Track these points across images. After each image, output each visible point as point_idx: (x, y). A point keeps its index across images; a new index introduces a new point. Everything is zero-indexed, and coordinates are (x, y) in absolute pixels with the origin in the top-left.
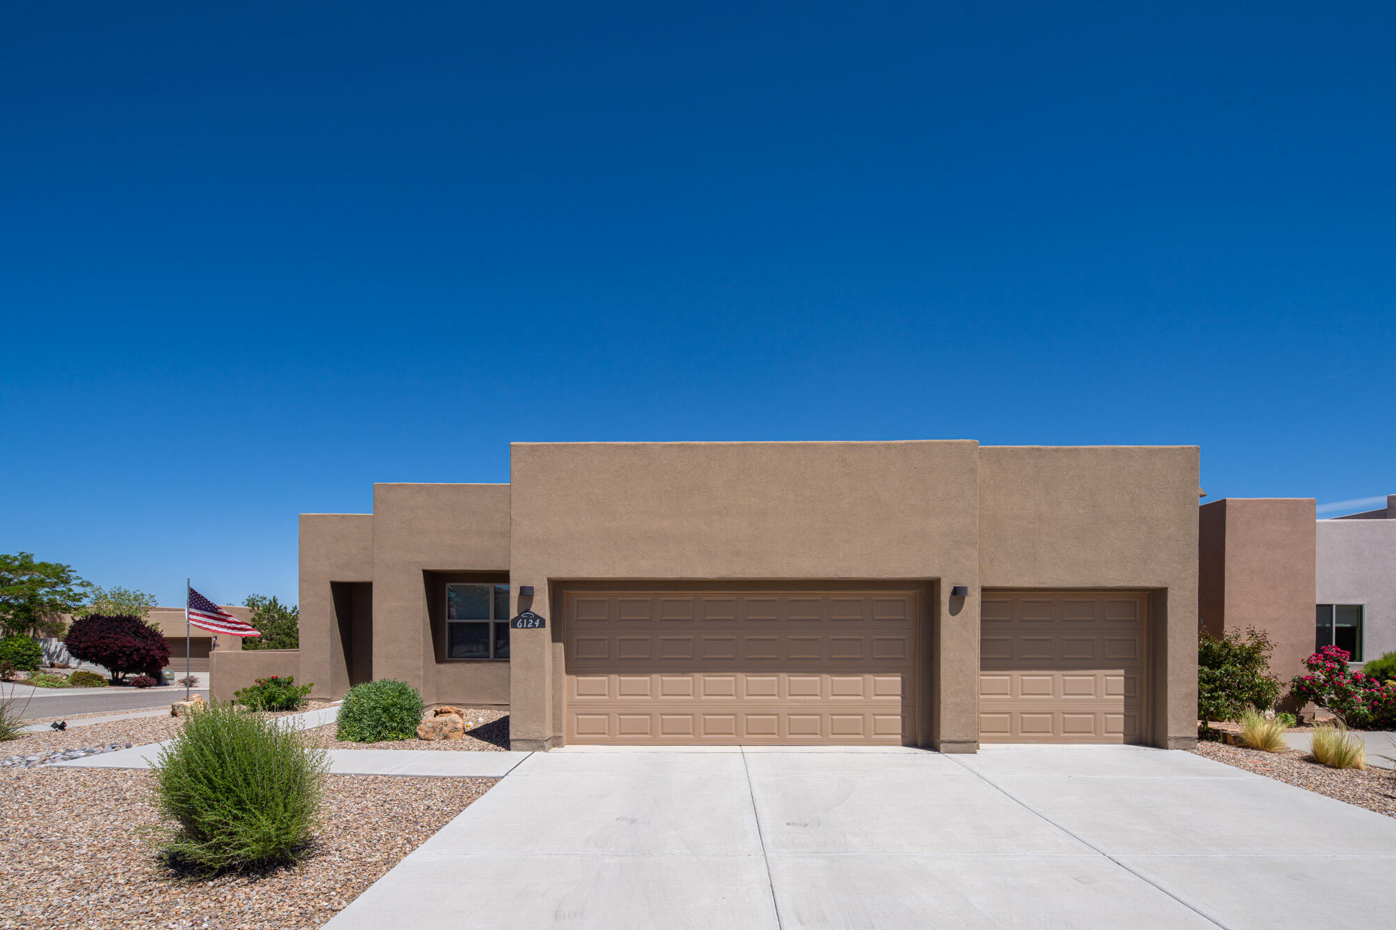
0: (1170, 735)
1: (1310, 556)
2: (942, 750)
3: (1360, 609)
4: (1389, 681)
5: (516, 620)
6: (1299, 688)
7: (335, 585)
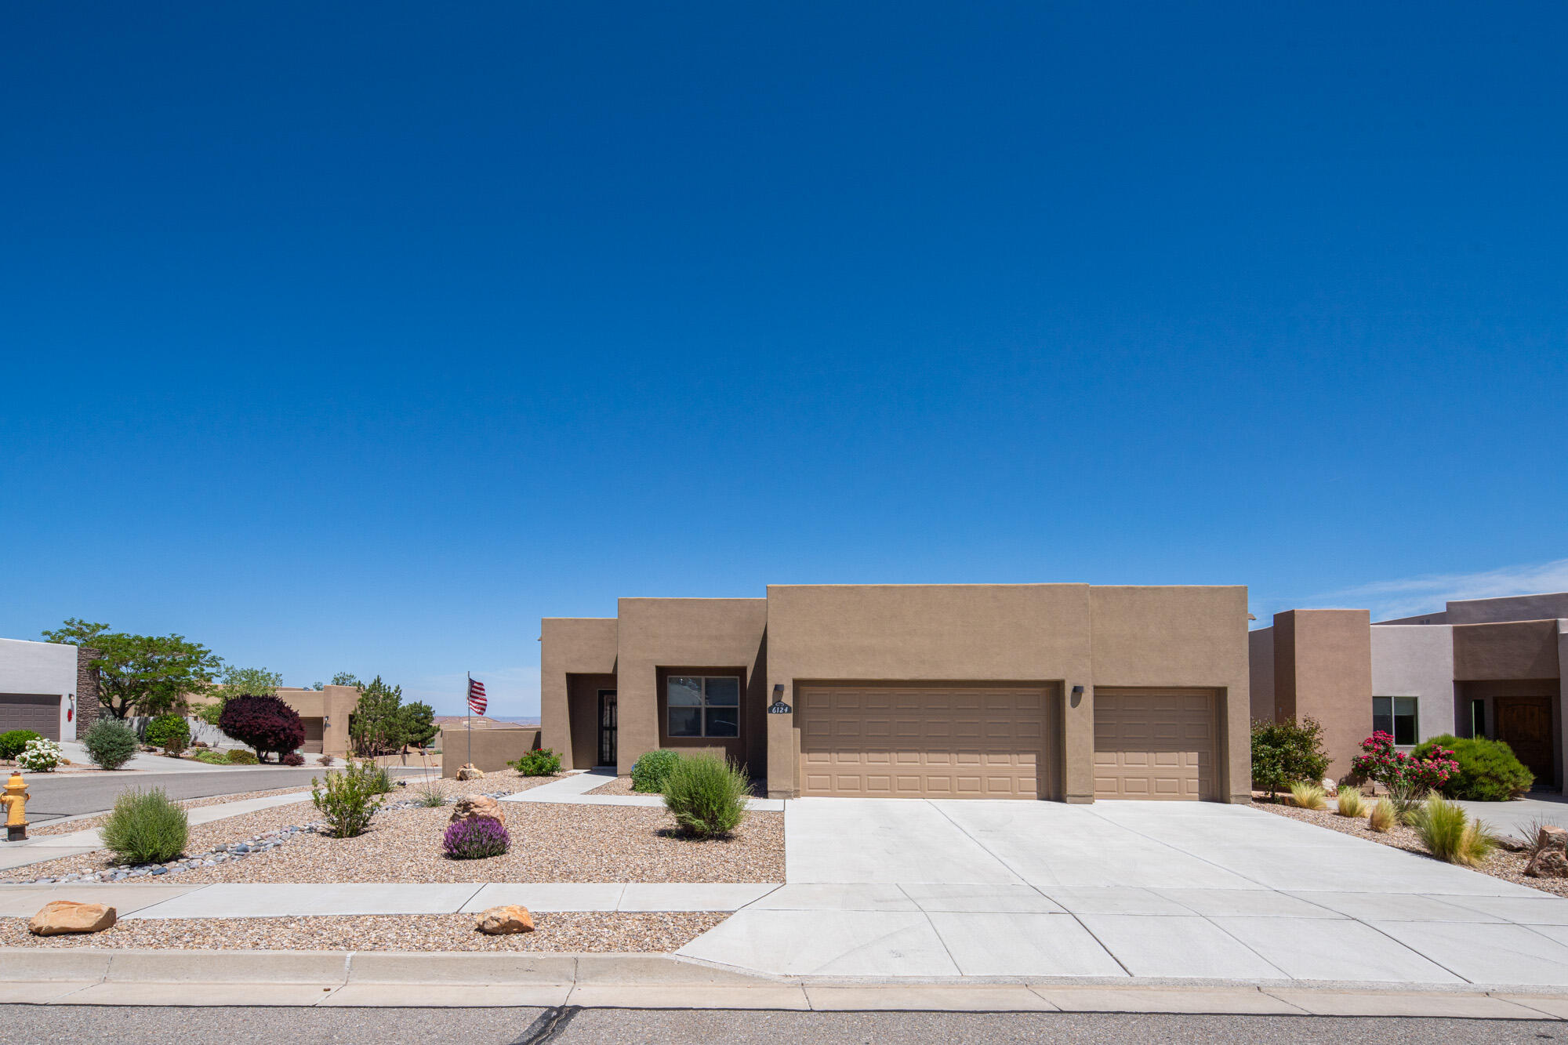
0: (1232, 793)
1: (1366, 657)
2: (1068, 801)
3: (1415, 700)
4: (1426, 760)
5: (771, 708)
6: (1357, 766)
7: (568, 675)
